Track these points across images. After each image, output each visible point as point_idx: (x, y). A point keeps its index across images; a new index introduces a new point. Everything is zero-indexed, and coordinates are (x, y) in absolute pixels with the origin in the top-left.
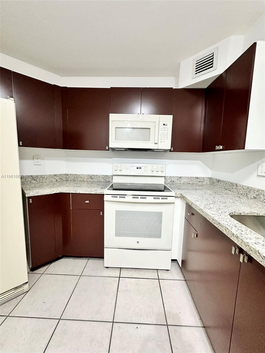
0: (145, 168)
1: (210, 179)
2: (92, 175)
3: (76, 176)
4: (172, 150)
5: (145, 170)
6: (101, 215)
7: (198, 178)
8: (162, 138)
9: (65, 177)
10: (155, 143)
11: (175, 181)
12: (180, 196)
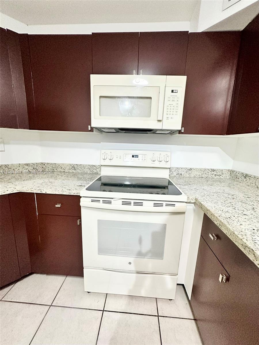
0: (144, 156)
1: (232, 172)
2: (75, 165)
3: (54, 166)
4: (183, 131)
5: (144, 160)
6: (78, 224)
7: (214, 171)
8: (169, 113)
9: (41, 166)
10: (158, 119)
11: (182, 173)
12: (194, 201)
